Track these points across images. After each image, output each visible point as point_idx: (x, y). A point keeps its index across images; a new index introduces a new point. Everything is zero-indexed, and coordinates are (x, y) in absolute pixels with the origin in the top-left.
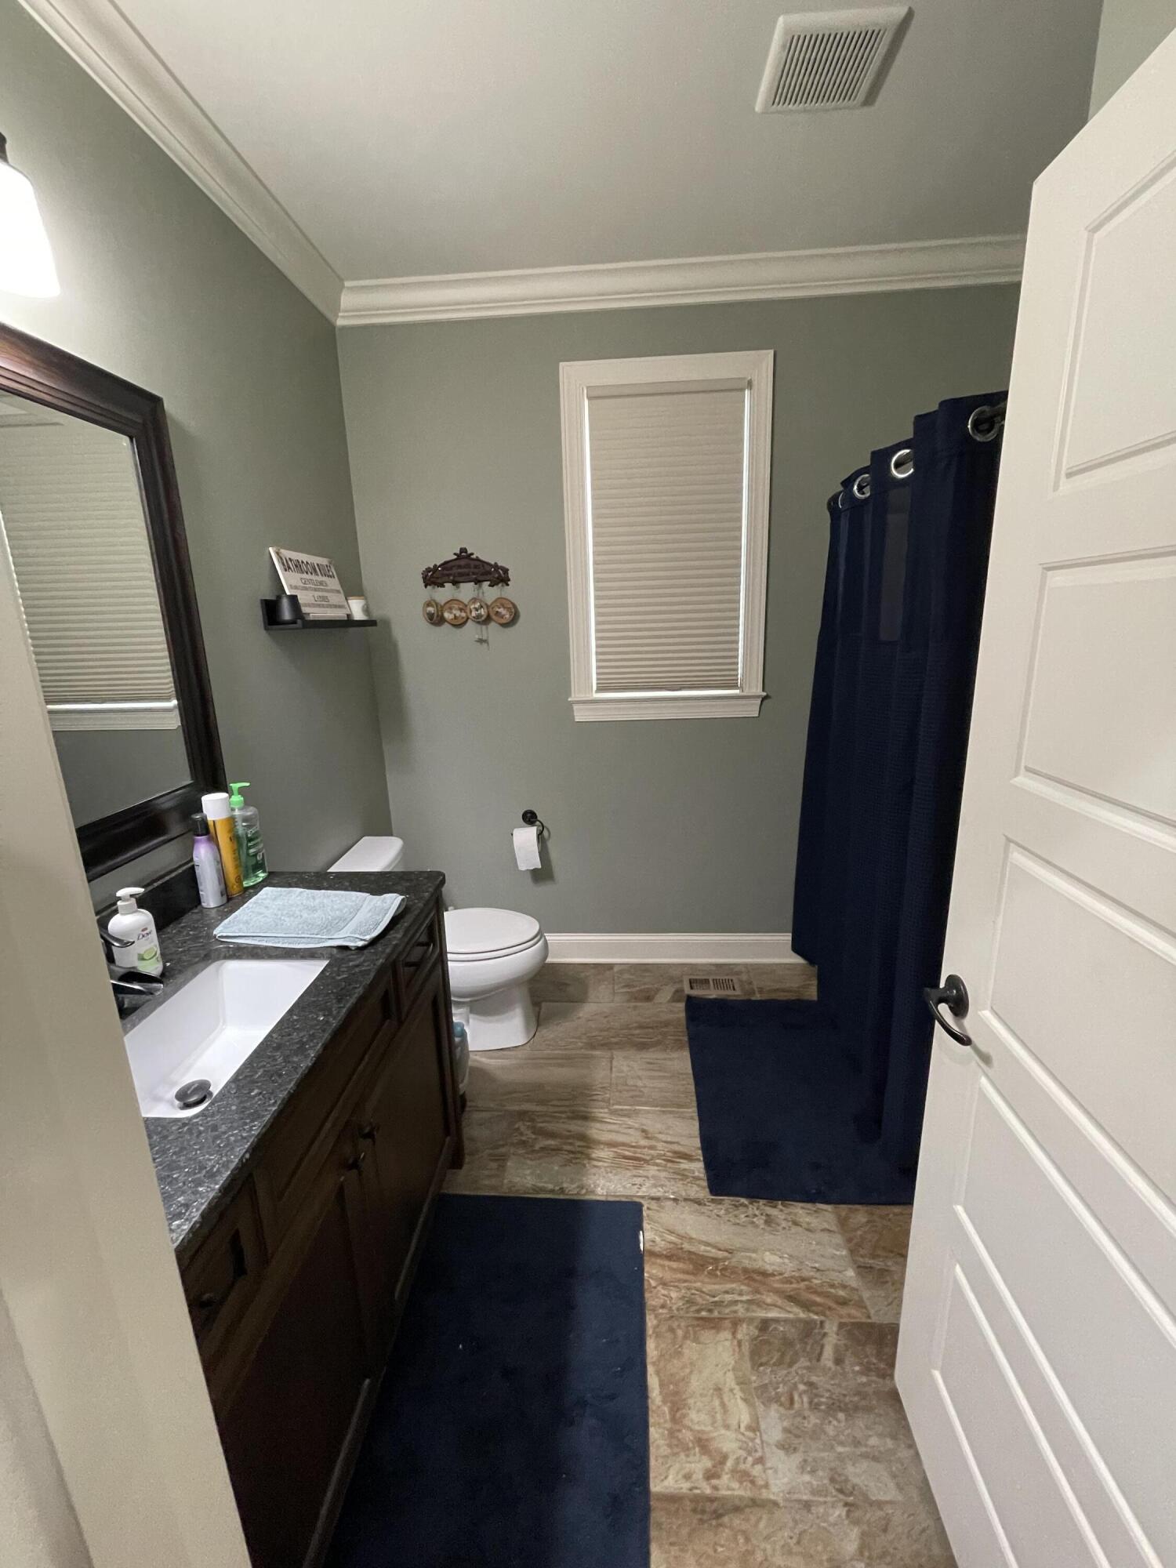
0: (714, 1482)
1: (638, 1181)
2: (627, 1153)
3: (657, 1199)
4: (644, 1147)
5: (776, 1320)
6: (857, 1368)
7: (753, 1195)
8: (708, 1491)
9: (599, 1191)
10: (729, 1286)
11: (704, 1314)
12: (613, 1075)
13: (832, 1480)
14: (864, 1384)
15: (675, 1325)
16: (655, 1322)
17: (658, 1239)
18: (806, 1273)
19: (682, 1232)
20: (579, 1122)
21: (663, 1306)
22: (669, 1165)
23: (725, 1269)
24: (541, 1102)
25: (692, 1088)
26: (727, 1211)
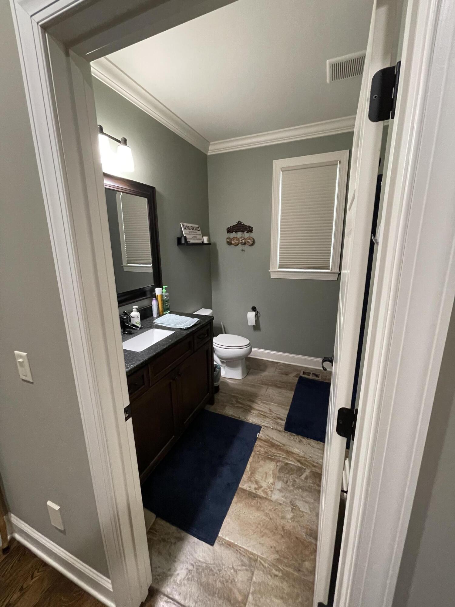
0: (256, 490)
1: (262, 421)
2: (262, 414)
3: (267, 427)
4: (268, 413)
5: (291, 464)
6: (311, 482)
7: (298, 433)
8: (254, 492)
9: (250, 420)
10: (279, 452)
11: (269, 456)
12: (266, 393)
13: (291, 502)
14: (312, 486)
15: (260, 456)
16: (254, 454)
17: (263, 436)
18: (306, 456)
19: (271, 437)
20: (251, 403)
21: (258, 451)
22: (274, 420)
23: (281, 448)
24: (242, 395)
25: (291, 402)
26: (288, 435)
